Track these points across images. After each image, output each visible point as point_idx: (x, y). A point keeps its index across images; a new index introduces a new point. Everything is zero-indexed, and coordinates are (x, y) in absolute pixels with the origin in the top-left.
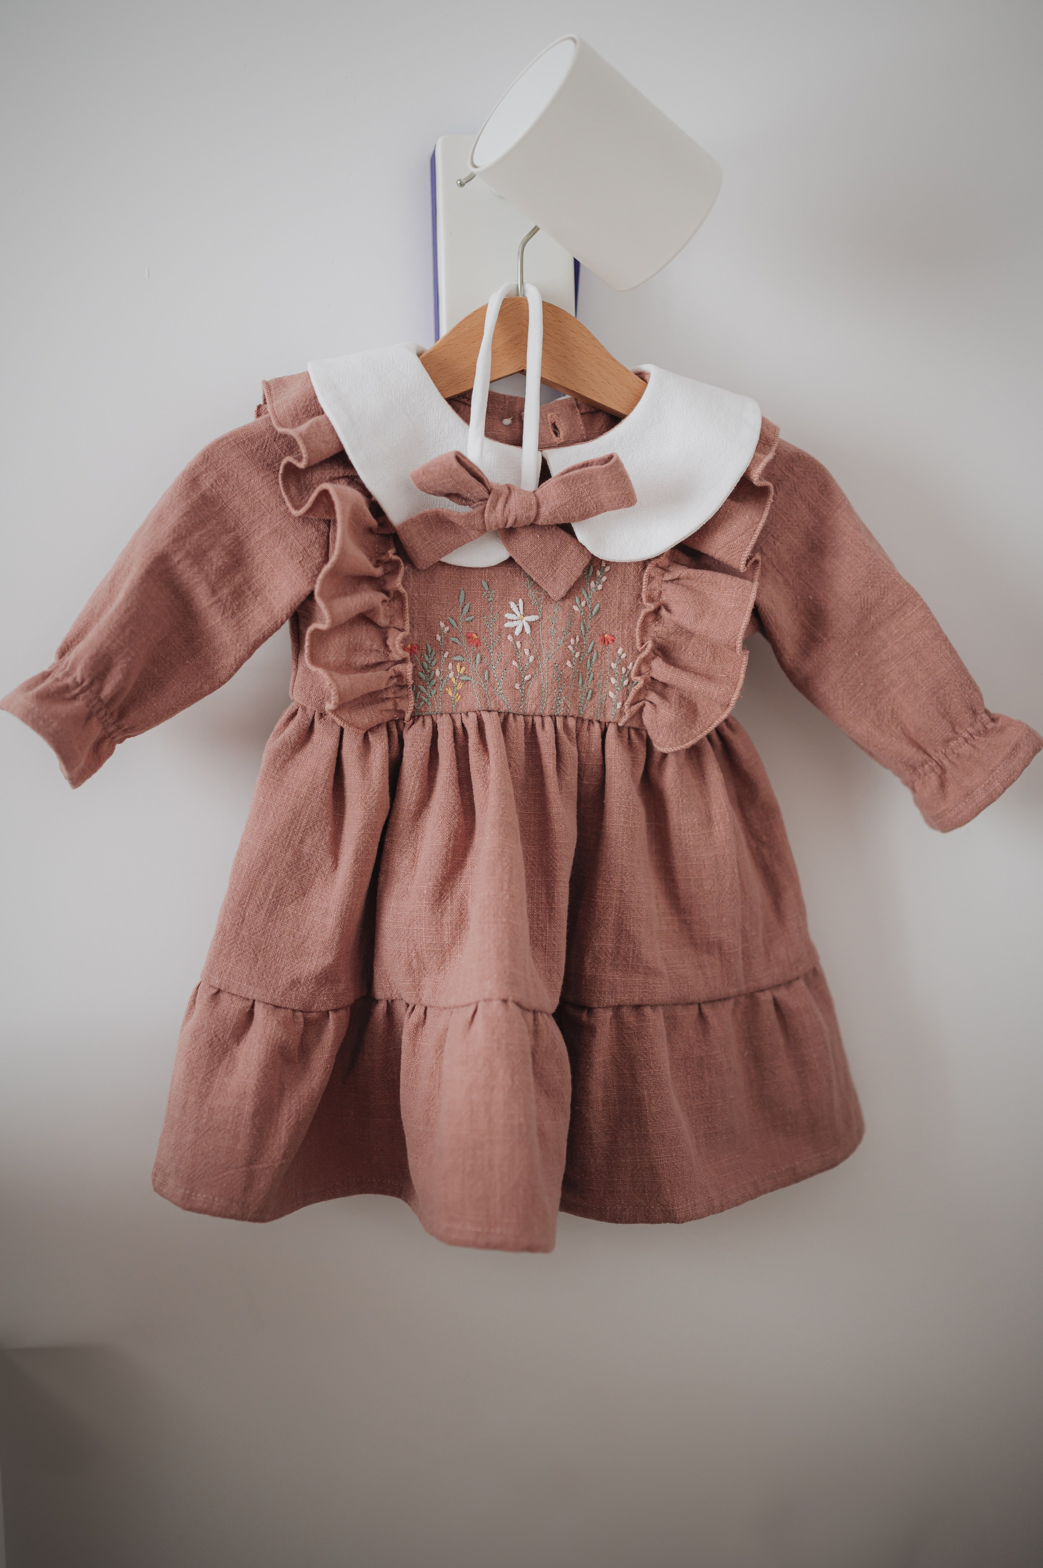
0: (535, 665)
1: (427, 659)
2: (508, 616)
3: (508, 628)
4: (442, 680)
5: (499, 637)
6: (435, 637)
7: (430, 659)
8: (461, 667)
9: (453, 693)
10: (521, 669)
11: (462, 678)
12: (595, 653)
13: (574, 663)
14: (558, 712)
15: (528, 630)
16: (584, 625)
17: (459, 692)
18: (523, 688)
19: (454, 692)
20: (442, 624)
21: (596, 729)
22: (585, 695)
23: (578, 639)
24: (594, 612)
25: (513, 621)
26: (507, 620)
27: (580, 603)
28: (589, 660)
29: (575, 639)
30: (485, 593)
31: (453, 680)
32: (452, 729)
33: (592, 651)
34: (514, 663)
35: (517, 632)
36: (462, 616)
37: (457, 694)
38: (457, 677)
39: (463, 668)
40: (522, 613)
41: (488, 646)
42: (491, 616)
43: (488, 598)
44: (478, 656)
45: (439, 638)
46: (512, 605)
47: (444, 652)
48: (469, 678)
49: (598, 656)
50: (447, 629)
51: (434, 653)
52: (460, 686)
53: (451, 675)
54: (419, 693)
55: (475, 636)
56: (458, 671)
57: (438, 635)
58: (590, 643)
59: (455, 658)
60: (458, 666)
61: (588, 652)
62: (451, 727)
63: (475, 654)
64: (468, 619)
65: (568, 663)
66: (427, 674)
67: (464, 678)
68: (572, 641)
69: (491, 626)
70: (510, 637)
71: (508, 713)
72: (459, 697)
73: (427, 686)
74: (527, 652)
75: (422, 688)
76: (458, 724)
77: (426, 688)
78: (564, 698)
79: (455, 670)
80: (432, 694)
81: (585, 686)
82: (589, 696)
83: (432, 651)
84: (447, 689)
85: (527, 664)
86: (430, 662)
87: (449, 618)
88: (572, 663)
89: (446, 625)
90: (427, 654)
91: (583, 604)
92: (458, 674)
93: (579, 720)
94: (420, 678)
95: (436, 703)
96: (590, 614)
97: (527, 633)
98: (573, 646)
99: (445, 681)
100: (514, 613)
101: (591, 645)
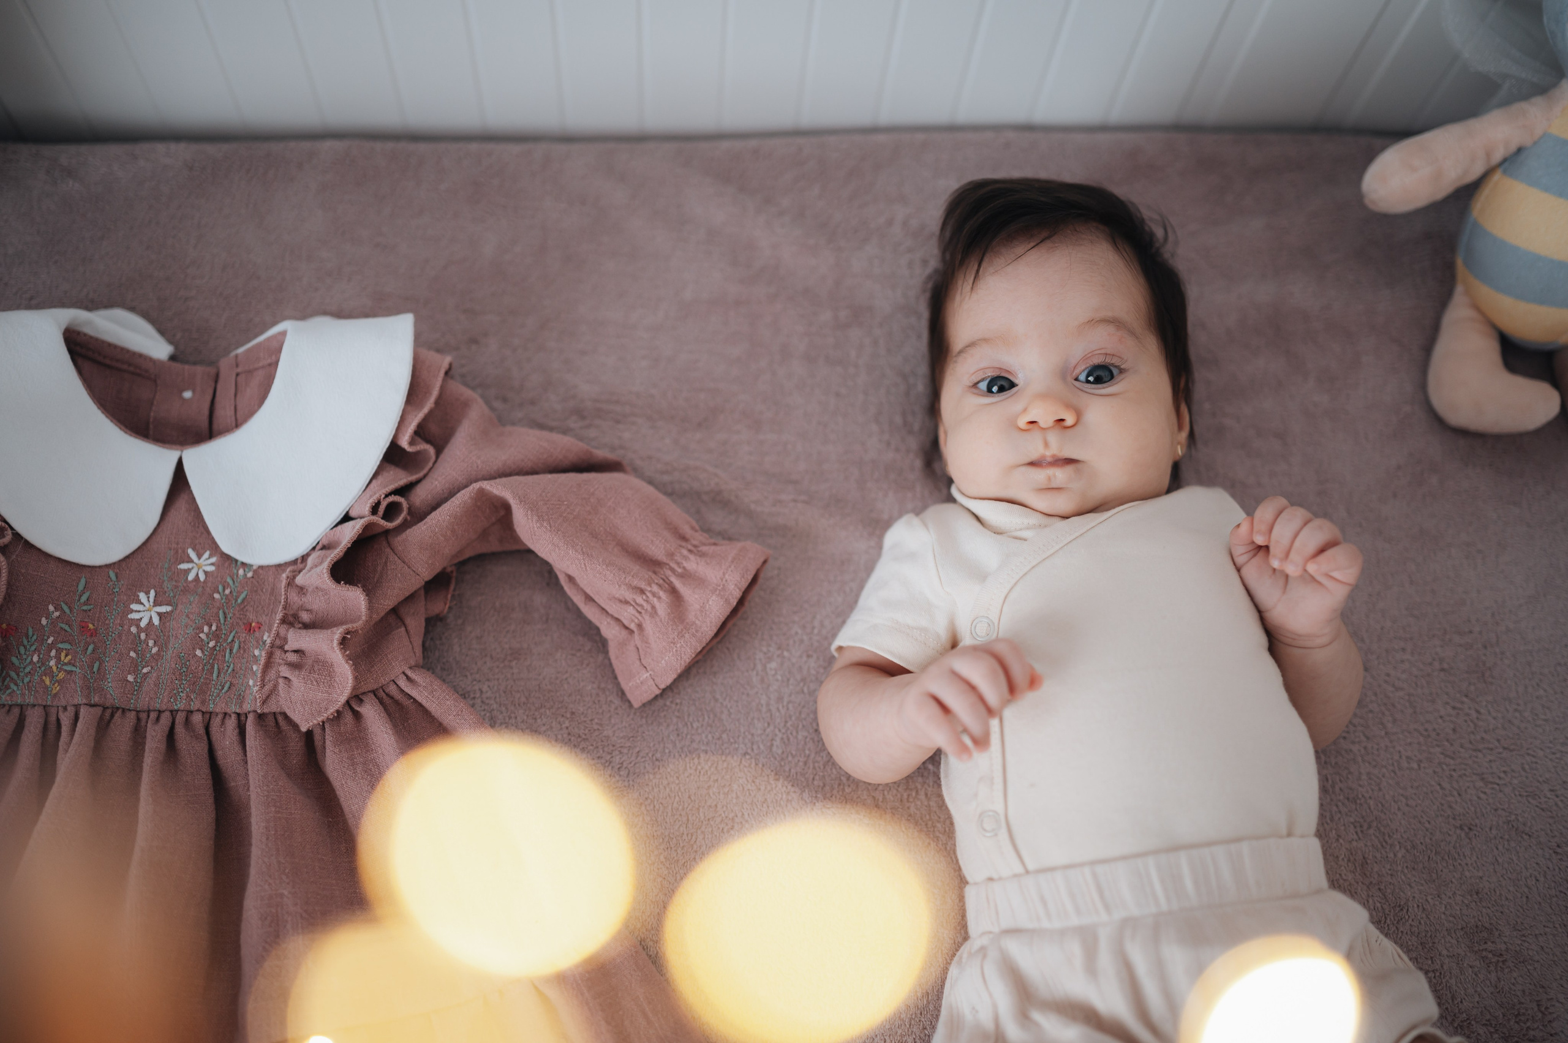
0: (158, 657)
1: (25, 642)
2: (134, 607)
3: (132, 619)
4: (39, 667)
5: (120, 628)
6: (40, 621)
7: (29, 643)
8: (66, 655)
9: (51, 682)
10: (139, 661)
11: (65, 668)
12: (237, 642)
13: (206, 653)
14: (179, 705)
15: (156, 621)
16: (225, 613)
17: (59, 682)
18: (139, 681)
19: (53, 682)
20: (51, 608)
21: (231, 723)
22: (220, 688)
23: (214, 628)
24: (239, 601)
25: (139, 611)
26: (132, 611)
27: (224, 590)
28: (228, 651)
29: (210, 626)
30: (111, 583)
31: (54, 668)
32: (43, 722)
33: (233, 641)
34: (132, 654)
35: (143, 624)
36: (78, 604)
37: (56, 685)
38: (59, 666)
39: (69, 657)
40: (152, 604)
41: (105, 638)
42: (115, 607)
43: (114, 588)
44: (91, 648)
45: (44, 621)
46: (142, 596)
47: (48, 637)
48: (74, 669)
49: (240, 646)
50: (57, 614)
51: (35, 637)
52: (61, 675)
53: (52, 663)
54: (8, 679)
55: (91, 626)
56: (62, 658)
57: (44, 619)
58: (231, 632)
59: (61, 646)
60: (63, 655)
61: (228, 642)
62: (42, 721)
63: (87, 644)
64: (85, 608)
65: (199, 653)
66: (22, 660)
67: (68, 668)
68: (206, 629)
69: (113, 617)
70: (134, 629)
71: (118, 708)
72: (58, 688)
73: (20, 673)
74: (151, 643)
75: (13, 674)
76: (53, 719)
77: (18, 675)
78: (188, 690)
79: (58, 658)
80: (25, 681)
81: (220, 678)
82: (226, 688)
83: (33, 635)
84: (44, 678)
85: (148, 656)
86: (28, 647)
87: (62, 603)
88: (203, 652)
89: (56, 609)
90: (27, 637)
91: (227, 592)
92: (61, 663)
93: (208, 716)
94: (12, 664)
95: (27, 692)
96: (234, 602)
97: (155, 624)
98: (207, 635)
99: (43, 669)
100: (142, 604)
101: (232, 634)
